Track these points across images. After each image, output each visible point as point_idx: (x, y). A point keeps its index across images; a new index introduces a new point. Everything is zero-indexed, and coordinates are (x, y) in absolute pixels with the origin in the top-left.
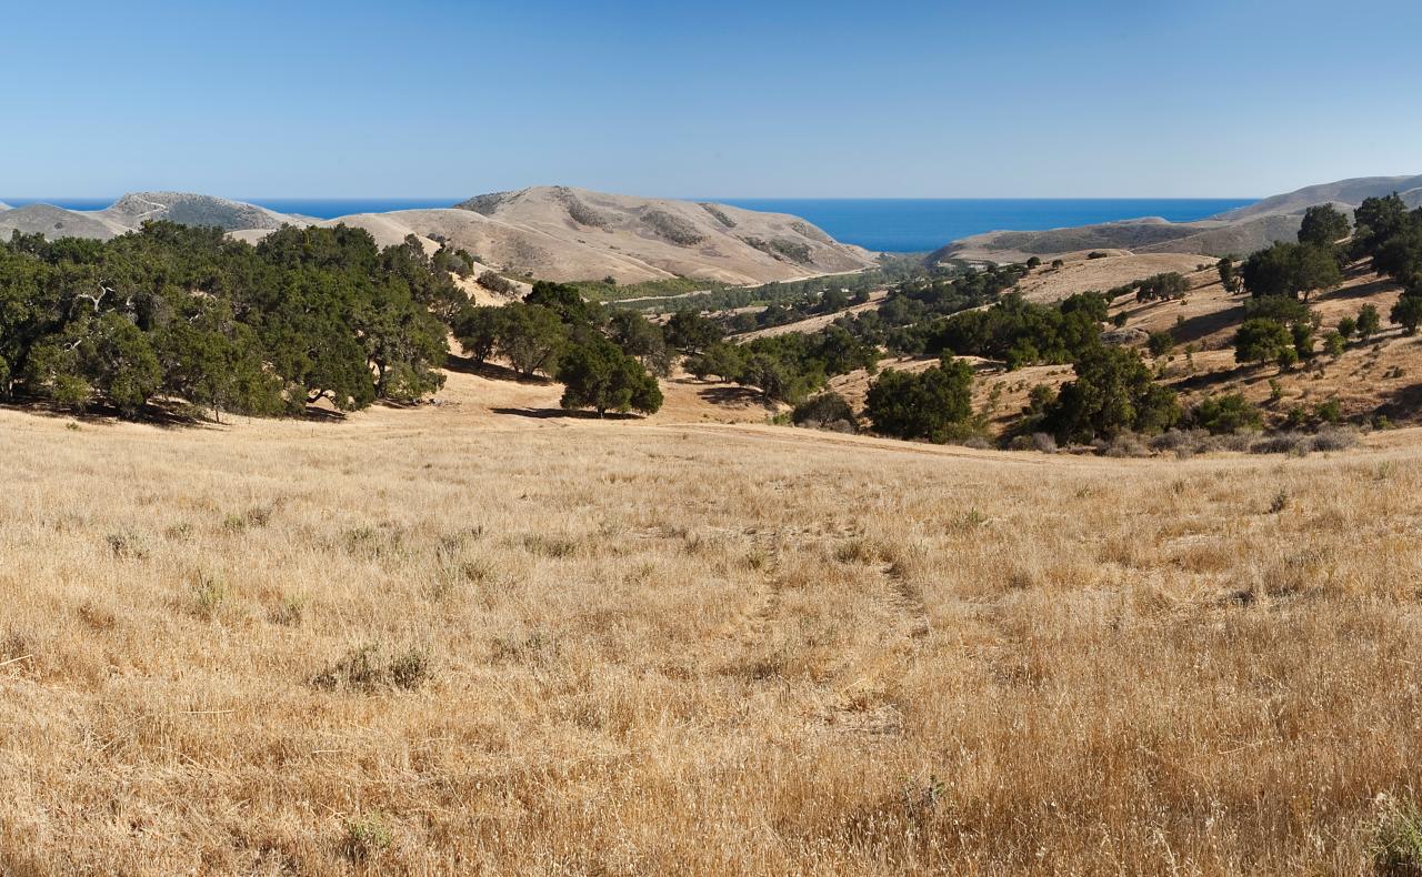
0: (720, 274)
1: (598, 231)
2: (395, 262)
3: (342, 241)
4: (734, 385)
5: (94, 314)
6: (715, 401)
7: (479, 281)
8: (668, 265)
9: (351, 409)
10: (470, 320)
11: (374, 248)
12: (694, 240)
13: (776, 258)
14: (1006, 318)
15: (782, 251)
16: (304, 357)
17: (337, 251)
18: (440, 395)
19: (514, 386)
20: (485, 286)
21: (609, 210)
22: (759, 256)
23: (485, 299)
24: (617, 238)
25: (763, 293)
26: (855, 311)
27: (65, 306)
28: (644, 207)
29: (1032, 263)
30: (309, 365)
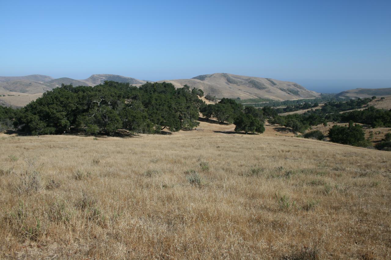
0: (271, 97)
1: (235, 85)
2: (181, 92)
3: (165, 86)
4: (284, 127)
5: (98, 107)
6: (278, 131)
7: (205, 98)
8: (256, 95)
9: (174, 131)
10: (205, 108)
11: (174, 89)
12: (264, 88)
13: (289, 94)
14: (370, 113)
15: (290, 92)
16: (160, 117)
17: (164, 89)
18: (198, 128)
19: (218, 125)
20: (207, 99)
21: (239, 80)
22: (283, 93)
23: (208, 103)
24: (241, 87)
25: (284, 103)
26: (314, 109)
27: (88, 105)
28: (249, 79)
29: (373, 98)
30: (162, 120)
